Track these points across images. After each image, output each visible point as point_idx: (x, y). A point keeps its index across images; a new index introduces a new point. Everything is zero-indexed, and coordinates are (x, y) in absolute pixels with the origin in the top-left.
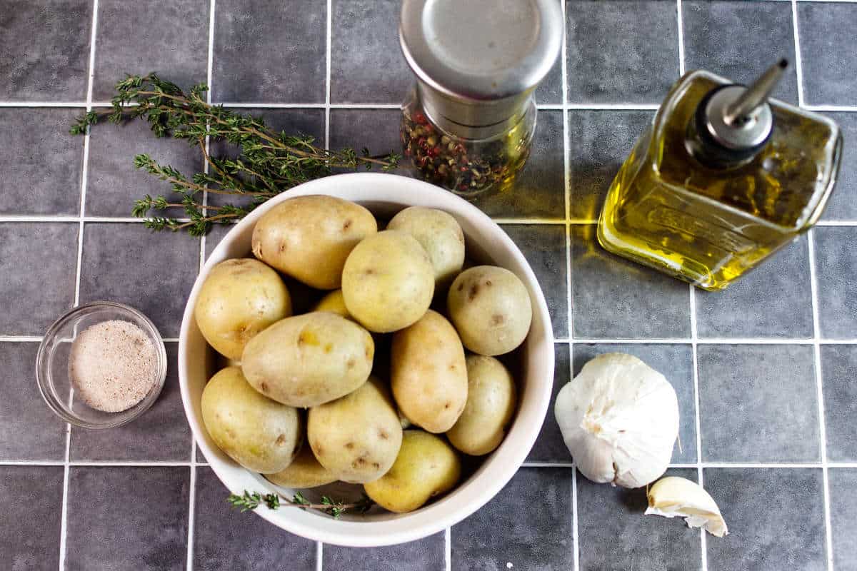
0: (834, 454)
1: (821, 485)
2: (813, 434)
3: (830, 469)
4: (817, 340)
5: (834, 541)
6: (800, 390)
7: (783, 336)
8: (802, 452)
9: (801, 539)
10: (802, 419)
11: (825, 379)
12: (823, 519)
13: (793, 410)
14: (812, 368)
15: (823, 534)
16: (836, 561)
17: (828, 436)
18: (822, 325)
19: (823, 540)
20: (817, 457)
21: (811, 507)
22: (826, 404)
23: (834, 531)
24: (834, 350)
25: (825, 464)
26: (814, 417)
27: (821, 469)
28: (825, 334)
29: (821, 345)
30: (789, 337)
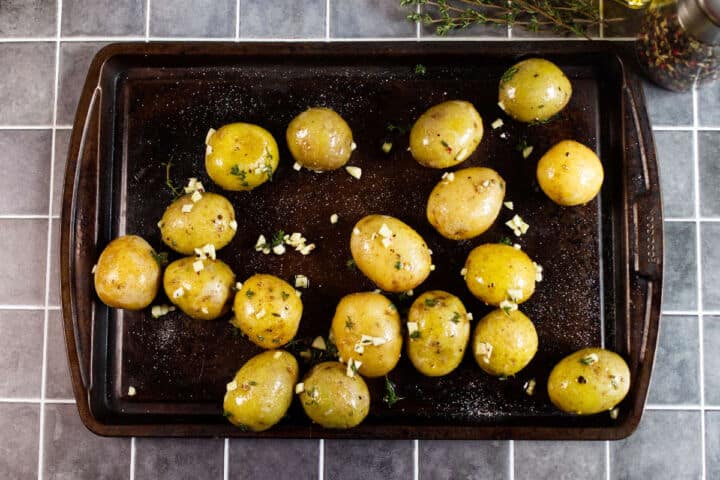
0: (705, 211)
1: (695, 234)
2: (690, 197)
3: (702, 223)
4: (696, 128)
5: (703, 274)
6: (682, 164)
7: (670, 124)
8: (681, 210)
9: (679, 273)
10: (682, 186)
11: (700, 156)
12: (695, 258)
13: (675, 179)
14: (690, 149)
15: (696, 269)
16: (704, 289)
17: (701, 199)
18: (700, 117)
19: (695, 274)
20: (692, 214)
21: (686, 251)
22: (701, 175)
23: (703, 268)
24: (708, 135)
25: (698, 219)
26: (691, 184)
27: (694, 223)
28: (702, 122)
29: (699, 131)
30: (674, 125)
